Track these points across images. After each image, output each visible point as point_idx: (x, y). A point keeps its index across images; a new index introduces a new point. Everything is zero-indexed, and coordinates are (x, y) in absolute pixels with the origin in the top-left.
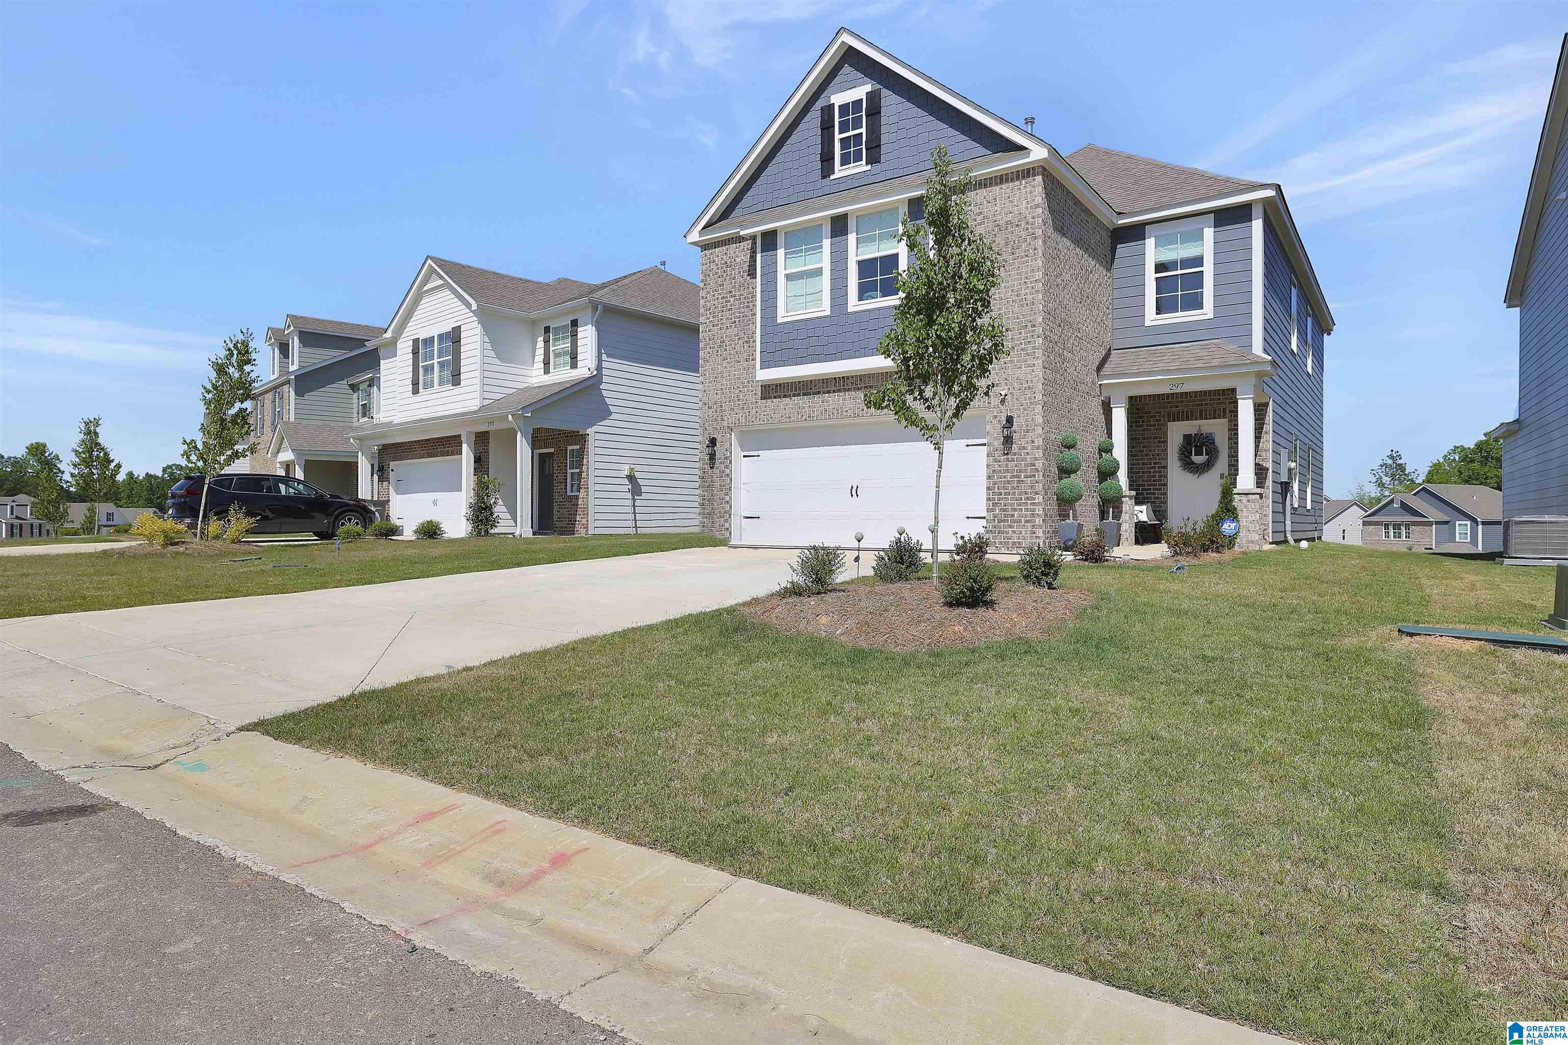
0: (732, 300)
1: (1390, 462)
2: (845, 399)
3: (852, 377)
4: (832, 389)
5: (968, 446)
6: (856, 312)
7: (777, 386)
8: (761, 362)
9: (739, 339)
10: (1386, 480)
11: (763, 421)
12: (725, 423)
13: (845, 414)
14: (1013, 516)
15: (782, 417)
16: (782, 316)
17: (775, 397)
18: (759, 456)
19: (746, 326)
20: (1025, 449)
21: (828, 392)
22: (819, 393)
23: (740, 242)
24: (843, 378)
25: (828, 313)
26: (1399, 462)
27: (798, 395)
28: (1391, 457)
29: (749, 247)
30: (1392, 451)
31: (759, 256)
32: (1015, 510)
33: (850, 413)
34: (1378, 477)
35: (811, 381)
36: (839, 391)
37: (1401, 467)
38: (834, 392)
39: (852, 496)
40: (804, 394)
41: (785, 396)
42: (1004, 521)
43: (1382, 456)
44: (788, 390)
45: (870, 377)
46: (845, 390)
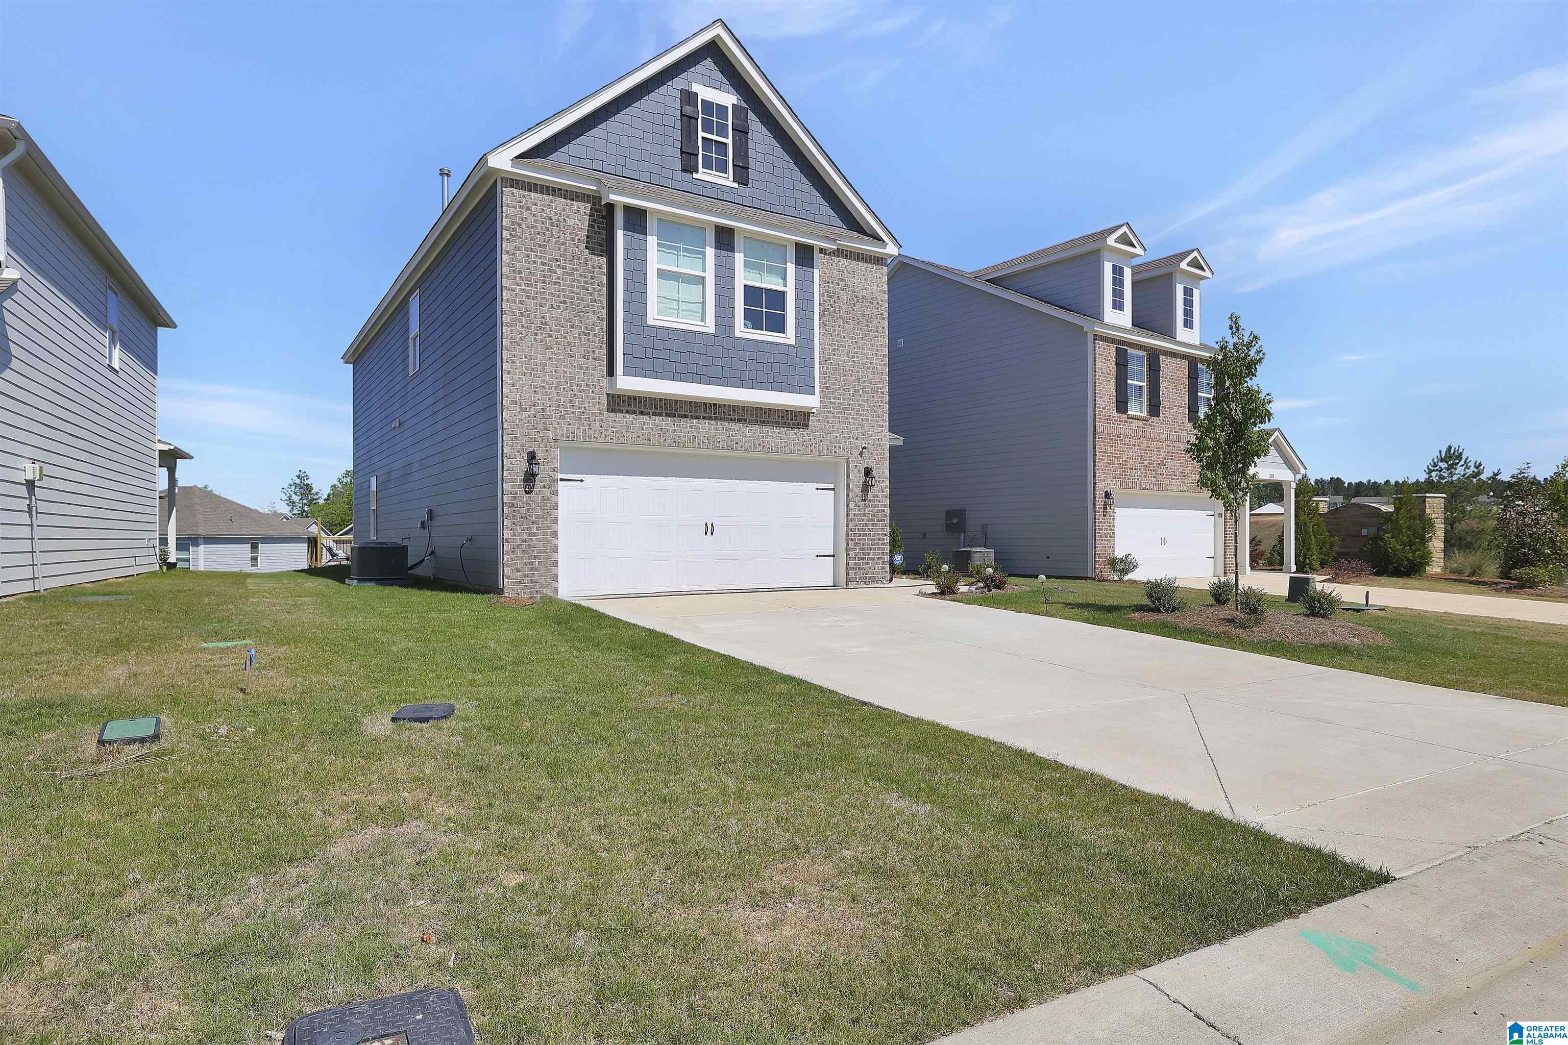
0: (559, 271)
1: (298, 481)
2: (717, 429)
3: (724, 405)
4: (703, 414)
5: (817, 489)
6: (743, 339)
7: (629, 397)
8: (625, 366)
9: (572, 327)
10: (296, 498)
11: (611, 438)
12: (550, 434)
13: (718, 445)
14: (869, 554)
15: (638, 437)
16: (654, 317)
17: (628, 412)
18: (582, 481)
19: (583, 312)
20: (877, 497)
21: (697, 418)
22: (685, 416)
23: (572, 200)
24: (715, 405)
25: (712, 330)
26: (306, 482)
27: (660, 415)
28: (299, 477)
29: (588, 212)
30: (300, 471)
31: (620, 234)
32: (871, 549)
33: (723, 444)
34: (288, 495)
35: (676, 402)
36: (710, 418)
37: (309, 487)
38: (704, 418)
39: (706, 533)
40: (667, 415)
41: (642, 413)
42: (862, 559)
43: (291, 477)
44: (645, 406)
45: (744, 410)
46: (716, 419)
